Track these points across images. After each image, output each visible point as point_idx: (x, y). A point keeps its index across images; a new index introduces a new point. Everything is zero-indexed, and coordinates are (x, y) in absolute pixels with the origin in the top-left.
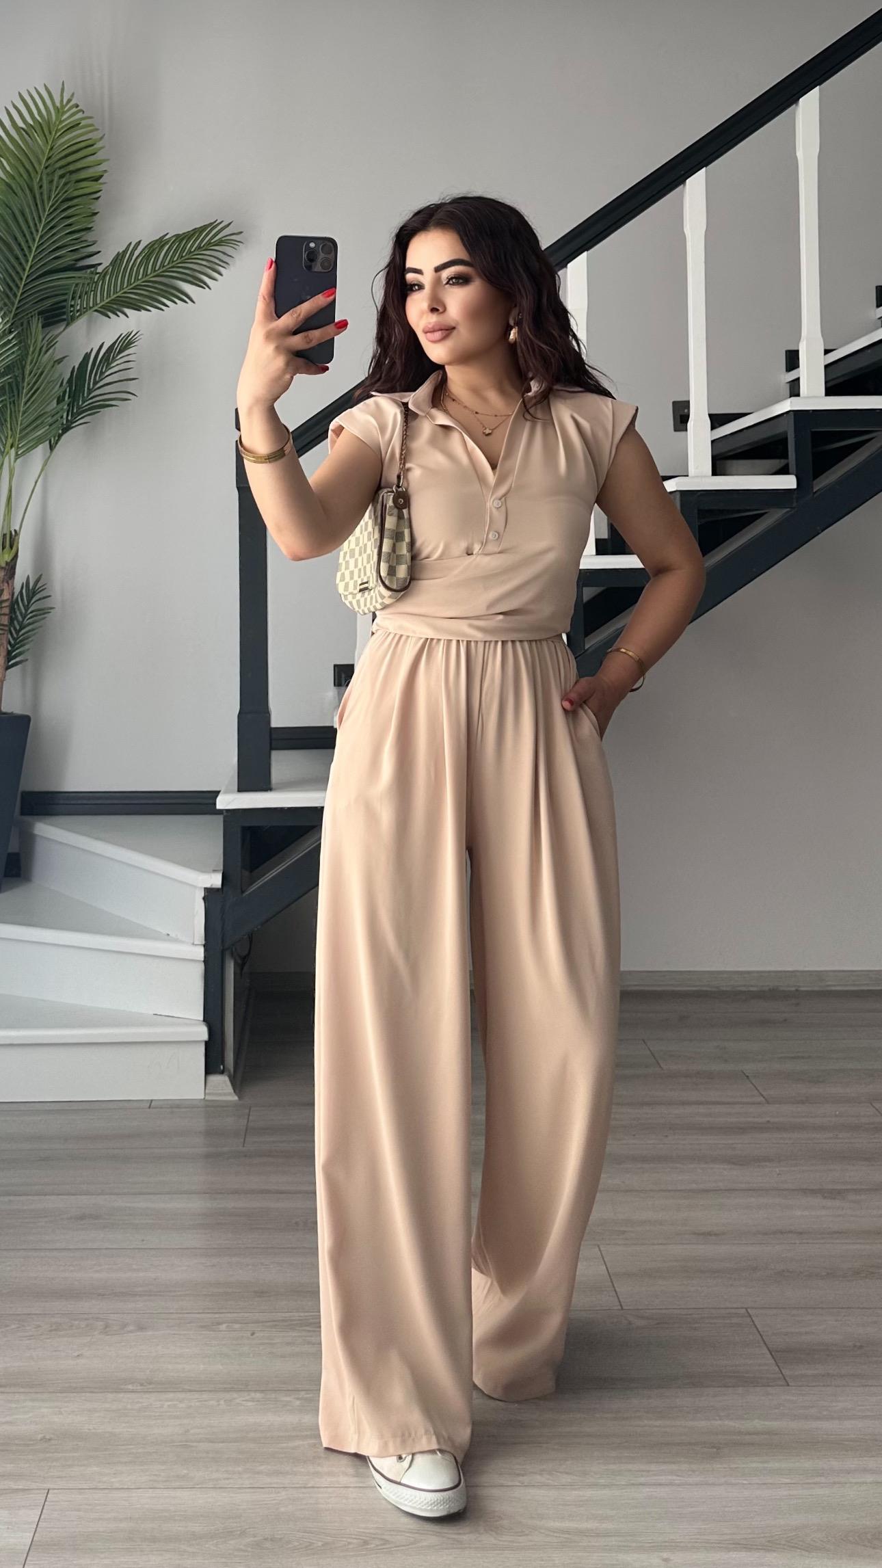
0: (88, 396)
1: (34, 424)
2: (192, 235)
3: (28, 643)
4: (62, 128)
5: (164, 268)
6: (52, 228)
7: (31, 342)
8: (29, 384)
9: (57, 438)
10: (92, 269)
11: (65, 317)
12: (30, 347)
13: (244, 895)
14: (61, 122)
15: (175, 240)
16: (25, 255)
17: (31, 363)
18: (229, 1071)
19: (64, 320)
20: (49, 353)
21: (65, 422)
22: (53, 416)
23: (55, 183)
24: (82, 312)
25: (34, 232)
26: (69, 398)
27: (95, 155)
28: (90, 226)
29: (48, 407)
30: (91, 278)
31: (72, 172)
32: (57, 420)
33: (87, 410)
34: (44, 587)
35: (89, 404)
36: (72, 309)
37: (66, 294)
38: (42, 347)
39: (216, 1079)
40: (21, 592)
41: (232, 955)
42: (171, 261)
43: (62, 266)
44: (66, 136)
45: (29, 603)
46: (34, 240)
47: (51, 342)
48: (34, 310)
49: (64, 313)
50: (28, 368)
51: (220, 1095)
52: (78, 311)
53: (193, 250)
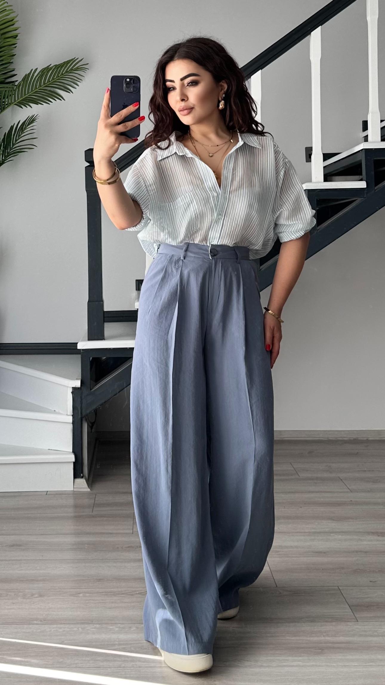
0: (13, 147)
2: (64, 65)
10: (13, 83)
13: (92, 391)
15: (54, 68)
21: (1, 160)
24: (9, 105)
26: (3, 148)
27: (14, 25)
28: (11, 61)
33: (12, 154)
39: (78, 480)
41: (86, 420)
42: (54, 79)
51: (81, 488)
53: (63, 73)
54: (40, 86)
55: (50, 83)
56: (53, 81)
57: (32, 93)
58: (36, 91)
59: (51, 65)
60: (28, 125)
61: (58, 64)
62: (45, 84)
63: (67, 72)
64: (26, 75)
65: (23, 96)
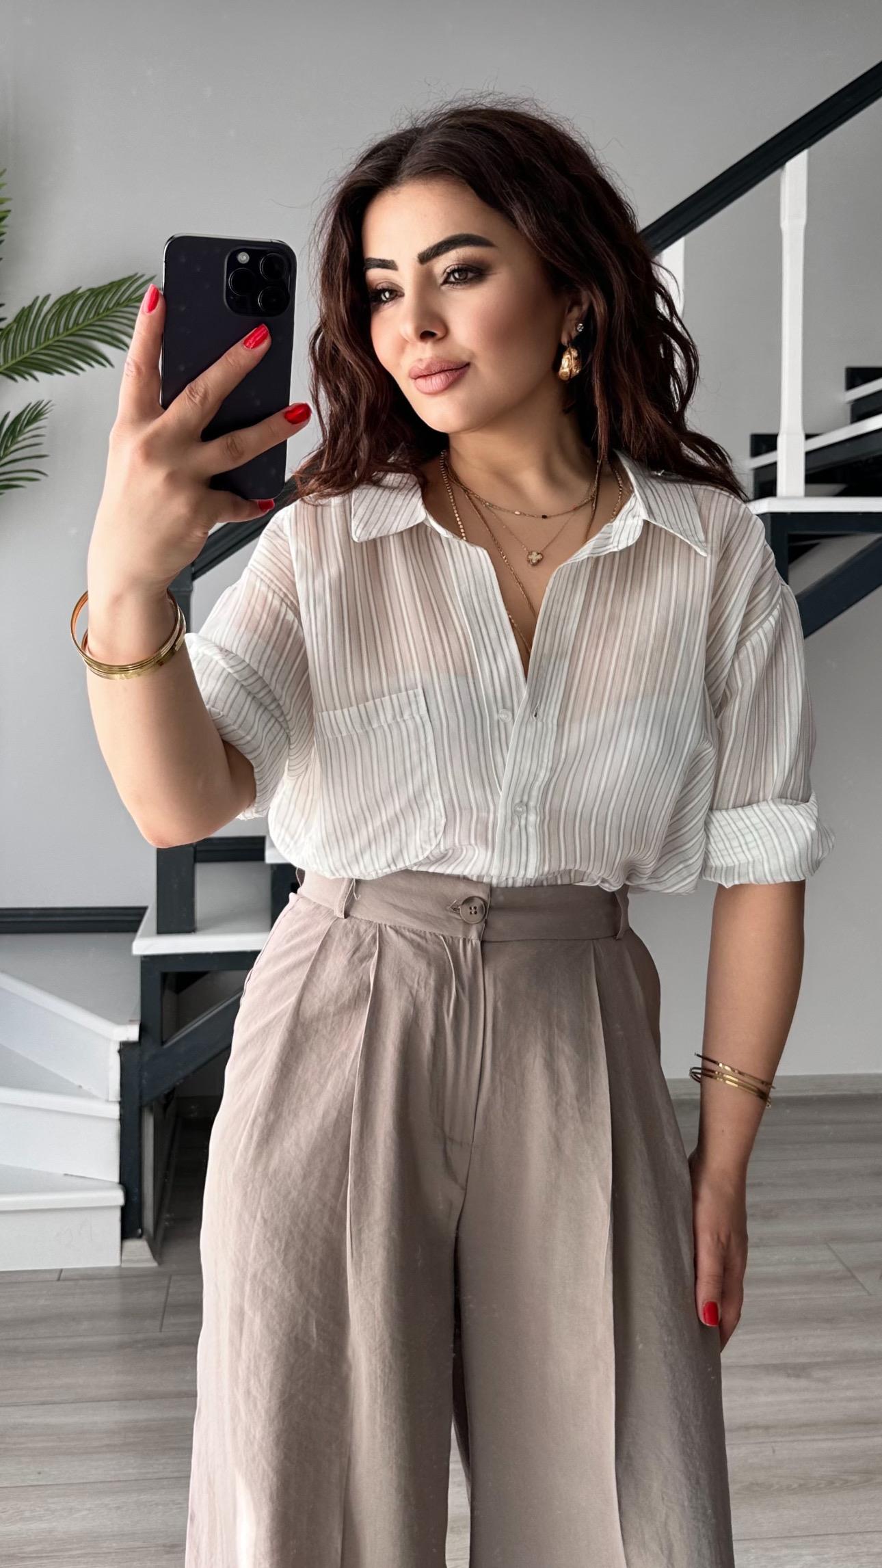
2: (113, 288)
13: (164, 1047)
15: (89, 295)
39: (132, 1244)
41: (151, 1110)
42: (87, 318)
51: (137, 1261)
53: (111, 306)
54: (57, 333)
55: (79, 327)
56: (86, 323)
57: (38, 348)
58: (49, 345)
59: (79, 288)
60: (29, 423)
61: (95, 285)
62: (68, 330)
63: (118, 304)
64: (23, 310)
65: (18, 355)
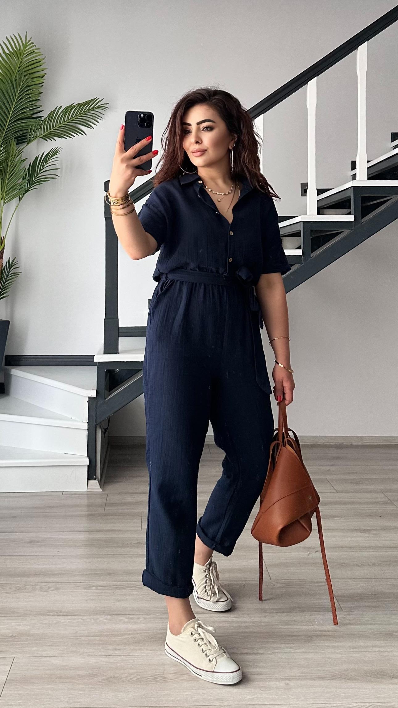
0: (37, 176)
1: (13, 188)
2: (86, 104)
3: (9, 288)
4: (26, 53)
5: (73, 119)
6: (21, 99)
7: (11, 150)
8: (10, 170)
9: (22, 195)
10: (40, 119)
11: (27, 140)
12: (10, 153)
13: (106, 400)
14: (25, 51)
15: (77, 106)
16: (8, 111)
17: (11, 161)
18: (98, 479)
19: (26, 141)
20: (19, 156)
21: (26, 188)
22: (20, 185)
23: (22, 79)
24: (35, 138)
25: (13, 101)
26: (28, 177)
27: (41, 66)
28: (38, 99)
29: (18, 181)
30: (39, 123)
31: (30, 74)
32: (23, 187)
33: (37, 182)
34: (16, 263)
35: (37, 180)
36: (30, 137)
37: (27, 130)
38: (16, 153)
39: (92, 482)
40: (6, 265)
41: (100, 427)
42: (76, 115)
43: (26, 117)
44: (28, 56)
45: (9, 270)
46: (13, 104)
47: (20, 151)
48: (12, 137)
49: (26, 138)
50: (10, 163)
51: (94, 489)
52: (33, 137)
53: (86, 111)
54: (64, 121)
56: (75, 118)
57: (56, 127)
58: (60, 126)
59: (74, 103)
60: (51, 157)
61: (80, 103)
62: (68, 120)
63: (89, 110)
64: (51, 111)
65: (48, 131)
